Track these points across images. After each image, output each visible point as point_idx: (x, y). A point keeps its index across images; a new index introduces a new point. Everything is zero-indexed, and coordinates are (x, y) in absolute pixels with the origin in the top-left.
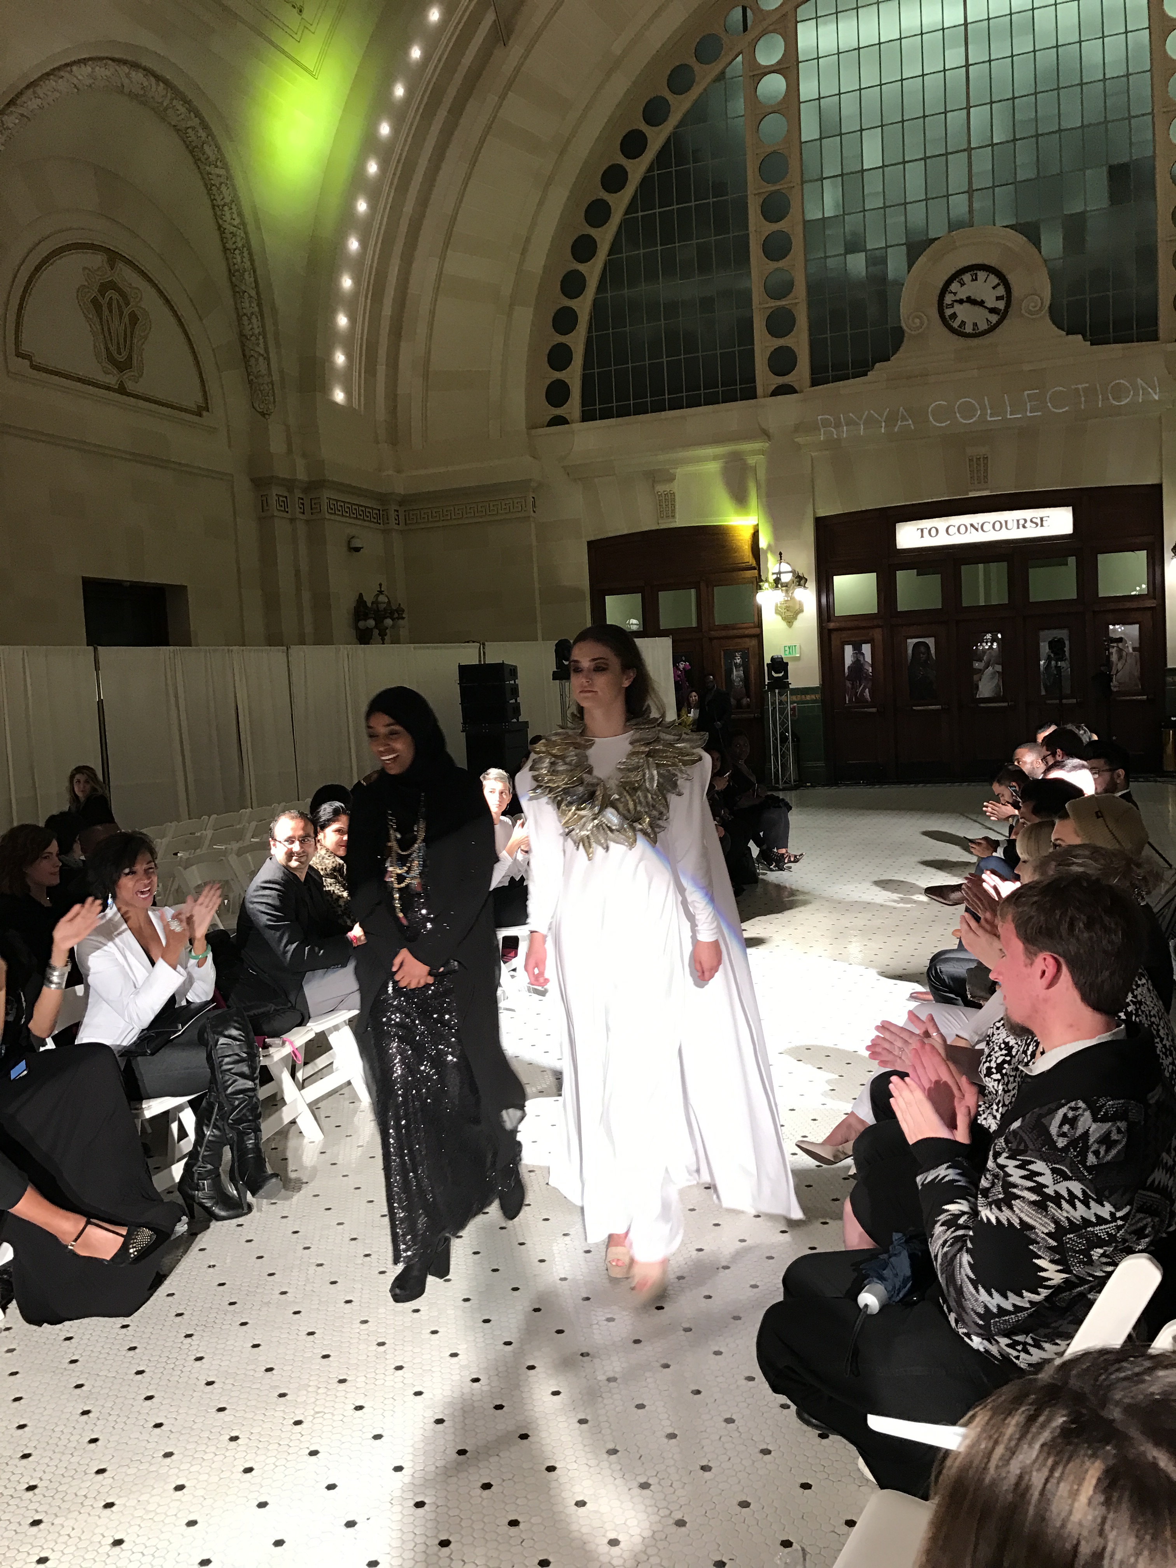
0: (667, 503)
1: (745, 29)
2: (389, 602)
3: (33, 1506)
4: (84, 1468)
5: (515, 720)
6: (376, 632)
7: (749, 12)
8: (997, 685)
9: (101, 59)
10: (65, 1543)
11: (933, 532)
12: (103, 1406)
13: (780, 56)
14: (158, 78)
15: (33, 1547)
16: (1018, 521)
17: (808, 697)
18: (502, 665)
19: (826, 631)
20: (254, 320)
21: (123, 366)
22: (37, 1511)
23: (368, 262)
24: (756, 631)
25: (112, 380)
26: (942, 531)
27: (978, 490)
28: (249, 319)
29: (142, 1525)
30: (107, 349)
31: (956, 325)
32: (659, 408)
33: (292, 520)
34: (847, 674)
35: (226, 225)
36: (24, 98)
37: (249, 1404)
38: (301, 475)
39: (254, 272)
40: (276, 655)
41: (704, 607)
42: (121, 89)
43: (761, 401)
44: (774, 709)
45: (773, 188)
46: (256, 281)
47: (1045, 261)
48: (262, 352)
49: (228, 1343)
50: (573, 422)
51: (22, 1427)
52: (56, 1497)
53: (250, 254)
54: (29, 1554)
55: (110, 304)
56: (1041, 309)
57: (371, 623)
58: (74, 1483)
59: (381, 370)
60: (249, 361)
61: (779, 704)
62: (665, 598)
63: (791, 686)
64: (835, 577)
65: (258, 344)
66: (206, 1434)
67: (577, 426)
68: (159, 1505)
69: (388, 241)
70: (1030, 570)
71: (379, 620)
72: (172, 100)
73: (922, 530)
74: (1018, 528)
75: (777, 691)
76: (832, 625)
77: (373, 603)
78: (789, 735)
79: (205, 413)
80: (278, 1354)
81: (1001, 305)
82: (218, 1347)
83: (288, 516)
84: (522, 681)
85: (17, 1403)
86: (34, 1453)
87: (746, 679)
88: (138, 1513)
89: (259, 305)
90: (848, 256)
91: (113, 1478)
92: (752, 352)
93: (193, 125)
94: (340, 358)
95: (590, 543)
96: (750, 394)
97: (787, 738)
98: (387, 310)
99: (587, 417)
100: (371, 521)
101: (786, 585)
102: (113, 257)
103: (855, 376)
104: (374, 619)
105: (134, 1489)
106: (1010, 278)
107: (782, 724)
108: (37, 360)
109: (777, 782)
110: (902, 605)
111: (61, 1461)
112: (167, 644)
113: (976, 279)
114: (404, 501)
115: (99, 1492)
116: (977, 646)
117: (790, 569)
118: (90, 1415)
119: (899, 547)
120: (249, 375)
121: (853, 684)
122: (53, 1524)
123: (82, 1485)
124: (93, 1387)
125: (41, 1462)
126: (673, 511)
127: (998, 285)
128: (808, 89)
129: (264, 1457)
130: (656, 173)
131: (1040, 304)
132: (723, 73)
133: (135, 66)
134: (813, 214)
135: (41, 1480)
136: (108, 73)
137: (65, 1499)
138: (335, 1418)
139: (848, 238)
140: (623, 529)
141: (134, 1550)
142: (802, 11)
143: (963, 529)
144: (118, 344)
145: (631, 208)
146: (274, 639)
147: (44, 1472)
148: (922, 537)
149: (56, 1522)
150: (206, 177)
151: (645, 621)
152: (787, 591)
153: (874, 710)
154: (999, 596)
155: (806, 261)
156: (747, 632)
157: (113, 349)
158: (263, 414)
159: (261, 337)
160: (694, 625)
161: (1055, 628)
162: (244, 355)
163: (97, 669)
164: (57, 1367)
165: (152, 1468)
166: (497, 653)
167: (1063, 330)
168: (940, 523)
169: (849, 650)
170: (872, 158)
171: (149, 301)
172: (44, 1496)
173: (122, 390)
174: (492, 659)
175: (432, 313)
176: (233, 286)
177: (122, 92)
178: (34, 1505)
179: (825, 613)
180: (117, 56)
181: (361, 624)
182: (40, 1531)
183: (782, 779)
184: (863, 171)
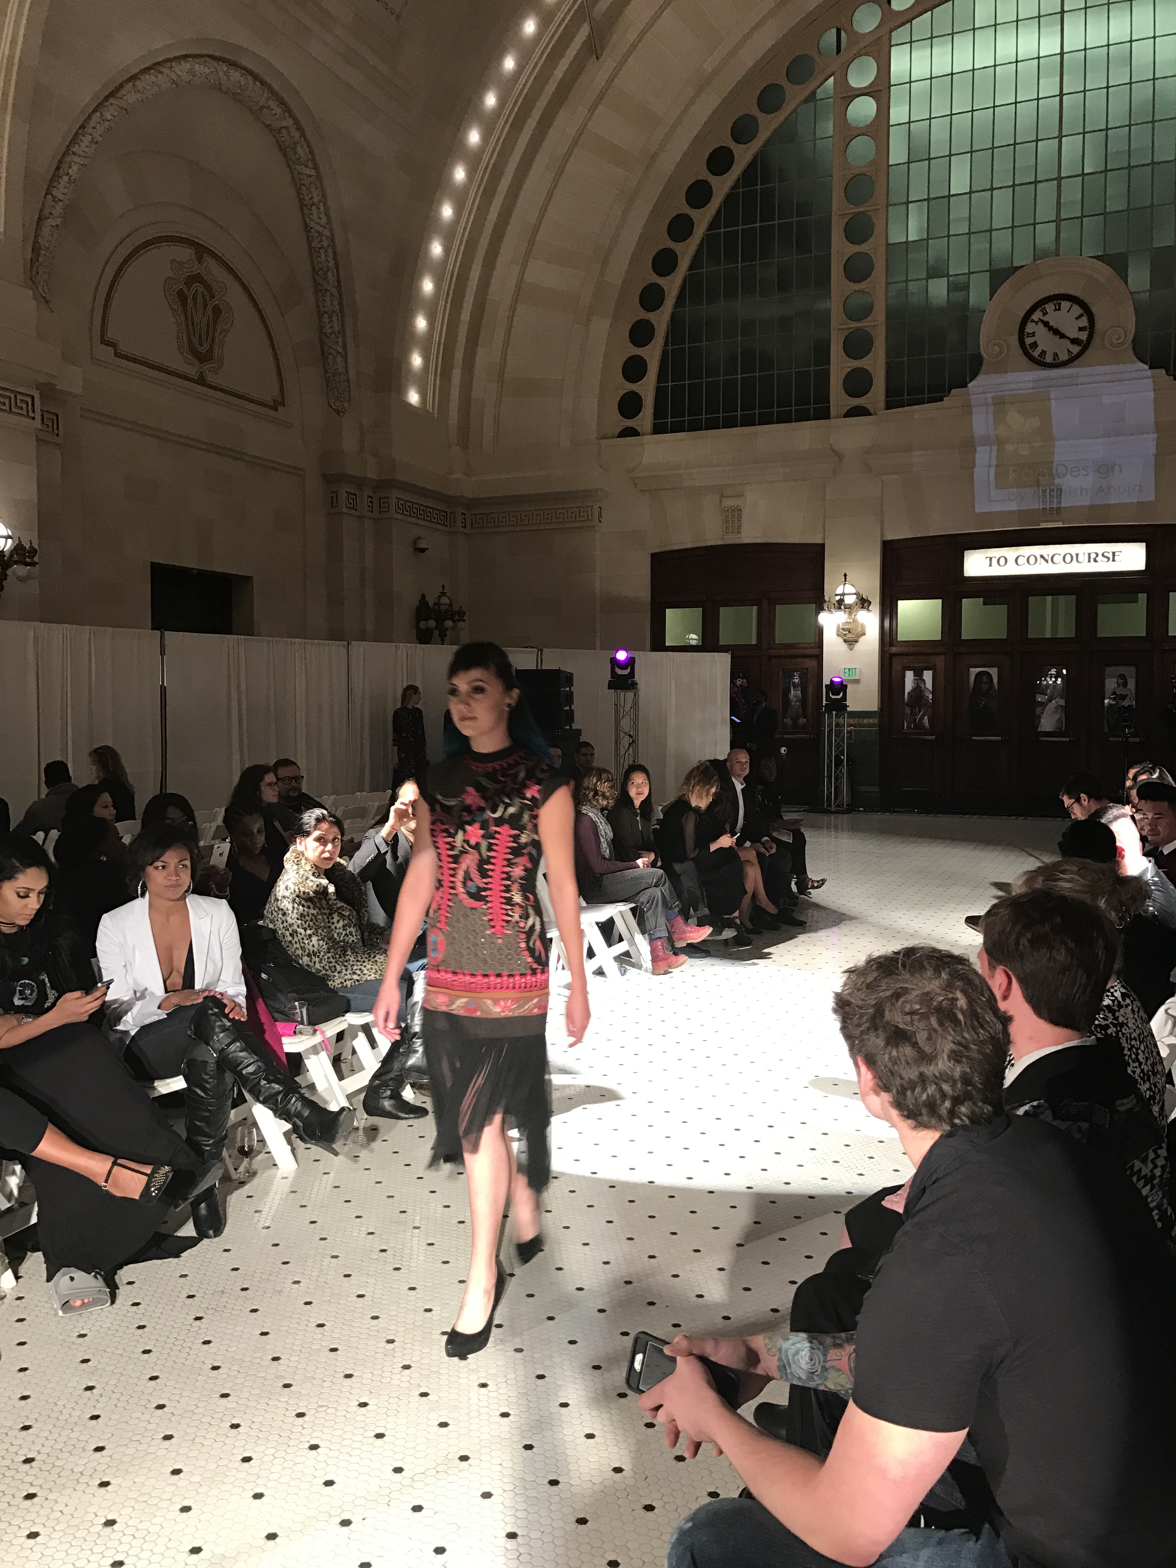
0: (733, 517)
1: (839, 51)
2: (451, 605)
3: (28, 1479)
4: (82, 1444)
5: (568, 727)
6: (436, 633)
7: (843, 34)
8: (1059, 720)
9: (201, 56)
10: (57, 1519)
11: (1002, 561)
12: (107, 1384)
13: (872, 79)
14: (256, 77)
15: (24, 1521)
16: (1089, 555)
17: (866, 721)
18: (558, 672)
19: (888, 655)
20: (334, 319)
21: (203, 358)
22: (32, 1484)
23: (450, 267)
24: (816, 651)
25: (192, 371)
26: (1011, 561)
27: (1051, 521)
28: (330, 317)
29: (136, 1507)
30: (190, 340)
31: (1036, 354)
32: (730, 423)
33: (360, 518)
34: (906, 700)
35: (312, 224)
36: (123, 91)
37: (252, 1392)
38: (372, 474)
39: (338, 271)
40: (335, 649)
41: (766, 624)
42: (219, 88)
43: (832, 421)
44: (830, 731)
45: (857, 210)
46: (338, 281)
47: (1132, 293)
48: (340, 350)
49: (237, 1329)
50: (644, 434)
51: (24, 1398)
52: (53, 1471)
53: (335, 253)
54: (20, 1527)
55: (195, 298)
56: (1122, 344)
57: (432, 623)
58: (72, 1459)
59: (457, 375)
60: (327, 358)
61: (836, 726)
62: (726, 614)
63: (849, 709)
64: (900, 602)
65: (337, 343)
66: (207, 1419)
67: (650, 439)
68: (154, 1488)
69: (471, 246)
70: (1100, 606)
71: (440, 620)
72: (268, 99)
73: (991, 559)
74: (1089, 561)
75: (834, 713)
76: (894, 650)
77: (435, 604)
78: (844, 758)
79: (280, 408)
80: (286, 1343)
81: (1083, 336)
82: (227, 1332)
83: (357, 514)
84: (576, 689)
85: (22, 1374)
86: (34, 1426)
87: (804, 700)
88: (132, 1495)
89: (341, 304)
90: (930, 281)
91: (111, 1457)
92: (827, 373)
93: (286, 125)
94: (417, 360)
95: (654, 556)
96: (823, 414)
97: (842, 761)
98: (466, 316)
99: (658, 429)
100: (438, 523)
101: (849, 607)
102: (201, 250)
103: (931, 401)
104: (435, 620)
105: (130, 1470)
106: (1094, 309)
107: (838, 746)
108: (123, 347)
109: (829, 805)
110: (967, 633)
111: (60, 1435)
112: (231, 633)
113: (1059, 309)
114: (471, 504)
115: (95, 1470)
116: (1041, 681)
117: (854, 591)
118: (94, 1391)
119: (966, 575)
120: (326, 372)
121: (912, 711)
122: (47, 1499)
123: (79, 1462)
124: (99, 1363)
125: (40, 1435)
126: (739, 527)
127: (1082, 315)
128: (898, 113)
129: (264, 1447)
130: (741, 190)
131: (1123, 336)
132: (814, 93)
133: (233, 64)
134: (896, 237)
135: (39, 1453)
136: (207, 71)
137: (61, 1474)
138: (338, 1413)
139: (931, 262)
140: (686, 543)
141: (125, 1532)
142: (896, 37)
143: (1032, 560)
144: (200, 335)
145: (713, 225)
146: (335, 635)
147: (43, 1445)
148: (991, 565)
149: (50, 1497)
150: (296, 176)
151: (704, 636)
152: (850, 614)
153: (932, 738)
154: (1066, 629)
155: (887, 284)
156: (807, 652)
157: (195, 341)
158: (338, 412)
159: (340, 336)
160: (754, 642)
161: (1122, 665)
162: (323, 353)
163: (163, 653)
164: (64, 1341)
165: (151, 1450)
166: (553, 660)
167: (1146, 363)
168: (1010, 553)
169: (909, 676)
170: (960, 183)
171: (234, 297)
172: (41, 1470)
173: (201, 381)
174: (549, 665)
175: (511, 319)
176: (316, 284)
177: (220, 89)
178: (30, 1480)
179: (887, 637)
180: (217, 54)
181: (422, 625)
182: (33, 1504)
183: (835, 802)
184: (949, 196)
